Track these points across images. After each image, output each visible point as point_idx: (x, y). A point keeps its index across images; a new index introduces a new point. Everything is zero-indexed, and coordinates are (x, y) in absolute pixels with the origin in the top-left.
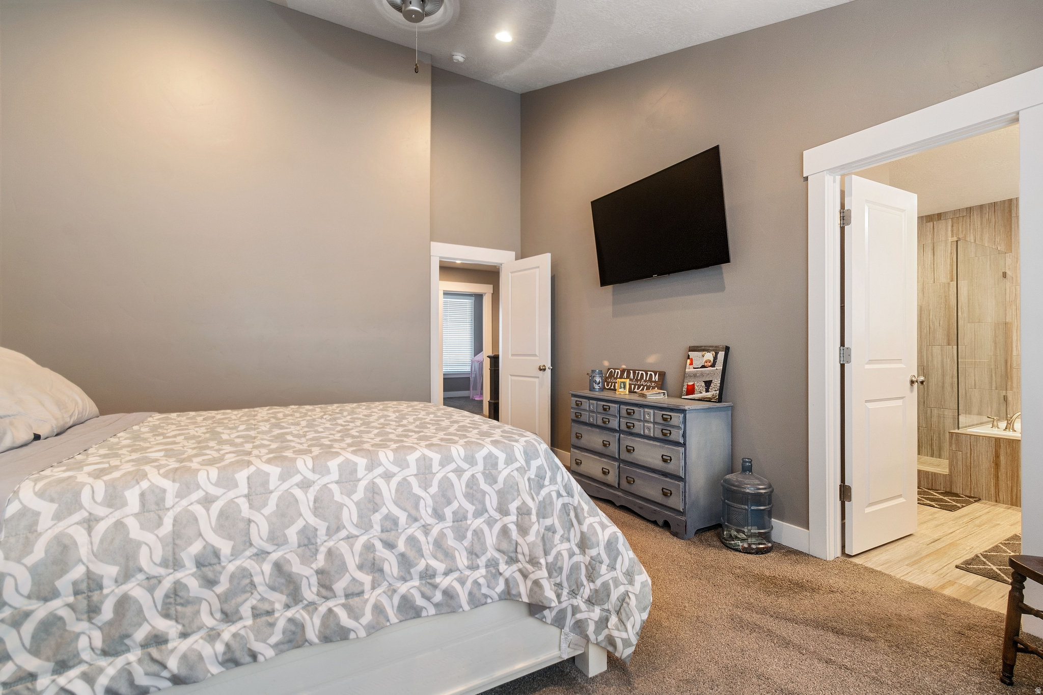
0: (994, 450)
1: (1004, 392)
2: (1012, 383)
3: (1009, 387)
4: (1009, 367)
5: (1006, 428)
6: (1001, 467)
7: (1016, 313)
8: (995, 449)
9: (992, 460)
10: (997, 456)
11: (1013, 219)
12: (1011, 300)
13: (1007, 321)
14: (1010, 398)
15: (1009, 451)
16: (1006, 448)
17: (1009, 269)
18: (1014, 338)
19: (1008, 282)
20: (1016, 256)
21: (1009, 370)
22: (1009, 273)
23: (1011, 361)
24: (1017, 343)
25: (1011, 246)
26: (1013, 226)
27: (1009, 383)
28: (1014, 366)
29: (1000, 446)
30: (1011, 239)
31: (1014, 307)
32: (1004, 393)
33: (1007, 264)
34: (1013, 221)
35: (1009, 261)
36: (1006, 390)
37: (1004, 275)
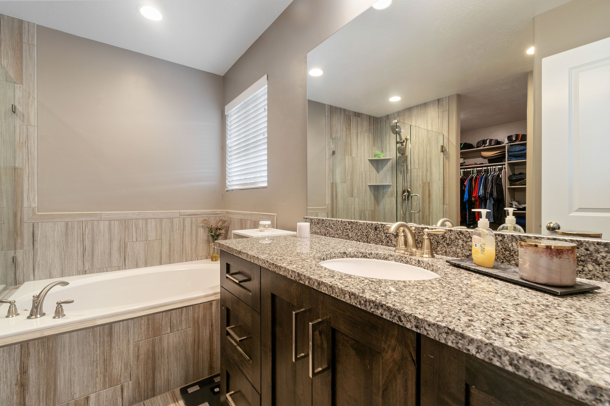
0: (18, 364)
1: (13, 252)
2: (22, 239)
3: (18, 246)
4: (19, 222)
5: (31, 315)
6: (30, 386)
7: (27, 158)
8: (21, 361)
9: (14, 382)
10: (24, 371)
11: (24, 45)
12: (21, 141)
13: (17, 165)
14: (20, 259)
15: (42, 355)
16: (39, 353)
17: (19, 103)
18: (26, 187)
19: (18, 120)
20: (28, 91)
21: (18, 225)
22: (19, 108)
23: (21, 214)
24: (29, 193)
25: (21, 76)
26: (24, 54)
27: (19, 241)
28: (25, 220)
29: (29, 354)
30: (22, 68)
31: (25, 150)
32: (11, 254)
33: (16, 96)
34: (24, 48)
35: (19, 94)
36: (15, 249)
37: (14, 110)
